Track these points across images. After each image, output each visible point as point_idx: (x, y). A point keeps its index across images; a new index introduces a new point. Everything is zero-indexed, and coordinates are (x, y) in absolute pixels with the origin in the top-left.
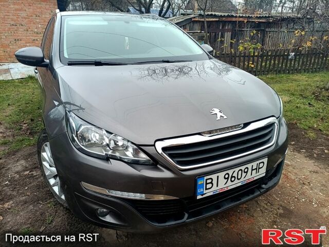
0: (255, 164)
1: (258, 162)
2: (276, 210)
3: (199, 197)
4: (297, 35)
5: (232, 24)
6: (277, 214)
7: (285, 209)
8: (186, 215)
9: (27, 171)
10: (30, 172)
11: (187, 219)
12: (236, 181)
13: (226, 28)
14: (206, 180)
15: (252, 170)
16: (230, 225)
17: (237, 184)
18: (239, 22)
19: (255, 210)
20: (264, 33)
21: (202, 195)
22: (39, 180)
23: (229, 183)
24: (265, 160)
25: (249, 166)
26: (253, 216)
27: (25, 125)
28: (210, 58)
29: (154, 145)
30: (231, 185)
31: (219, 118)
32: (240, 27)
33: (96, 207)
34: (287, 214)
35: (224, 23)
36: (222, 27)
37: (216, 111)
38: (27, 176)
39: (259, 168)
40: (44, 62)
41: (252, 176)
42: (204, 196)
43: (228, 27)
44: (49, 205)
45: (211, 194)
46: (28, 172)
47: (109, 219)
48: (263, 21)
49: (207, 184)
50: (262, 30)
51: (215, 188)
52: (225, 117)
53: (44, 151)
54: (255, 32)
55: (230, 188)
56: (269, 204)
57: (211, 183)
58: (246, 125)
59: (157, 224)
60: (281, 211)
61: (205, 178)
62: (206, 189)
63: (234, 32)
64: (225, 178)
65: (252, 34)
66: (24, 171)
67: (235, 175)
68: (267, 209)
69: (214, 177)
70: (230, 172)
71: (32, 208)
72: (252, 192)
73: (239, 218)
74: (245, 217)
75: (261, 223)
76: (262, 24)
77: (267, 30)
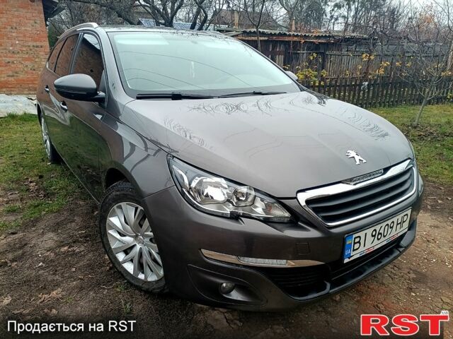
0: (399, 217)
1: (403, 215)
2: (406, 274)
3: (346, 260)
4: (365, 59)
5: (285, 45)
6: (409, 280)
7: (415, 272)
8: (328, 285)
9: (63, 246)
10: (69, 248)
11: (330, 289)
12: (383, 239)
13: (278, 50)
14: (355, 238)
15: (398, 224)
16: (361, 296)
17: (383, 242)
18: (294, 42)
19: (383, 277)
20: (324, 56)
21: (349, 258)
22: (87, 257)
23: (376, 242)
24: (409, 212)
25: (395, 219)
26: (383, 284)
27: (32, 184)
28: (302, 90)
29: (296, 198)
30: (378, 244)
31: (358, 163)
32: (295, 48)
33: (221, 281)
34: (421, 278)
35: (275, 43)
36: (273, 49)
37: (352, 154)
38: (66, 254)
39: (404, 222)
40: (97, 94)
41: (397, 232)
42: (352, 259)
43: (280, 48)
44: (118, 290)
45: (358, 256)
46: (66, 248)
47: (236, 295)
48: (323, 41)
49: (355, 243)
50: (321, 53)
51: (362, 249)
52: (364, 161)
53: (114, 215)
54: (315, 55)
55: (376, 248)
56: (395, 268)
57: (359, 242)
58: (386, 170)
59: (298, 298)
60: (412, 276)
61: (354, 236)
62: (354, 250)
63: (287, 54)
64: (372, 236)
65: (312, 58)
66: (60, 247)
67: (382, 231)
68: (395, 275)
69: (362, 234)
70: (377, 228)
71: (94, 295)
72: (391, 252)
73: (368, 287)
74: (374, 285)
75: (396, 291)
76: (321, 46)
77: (327, 53)
